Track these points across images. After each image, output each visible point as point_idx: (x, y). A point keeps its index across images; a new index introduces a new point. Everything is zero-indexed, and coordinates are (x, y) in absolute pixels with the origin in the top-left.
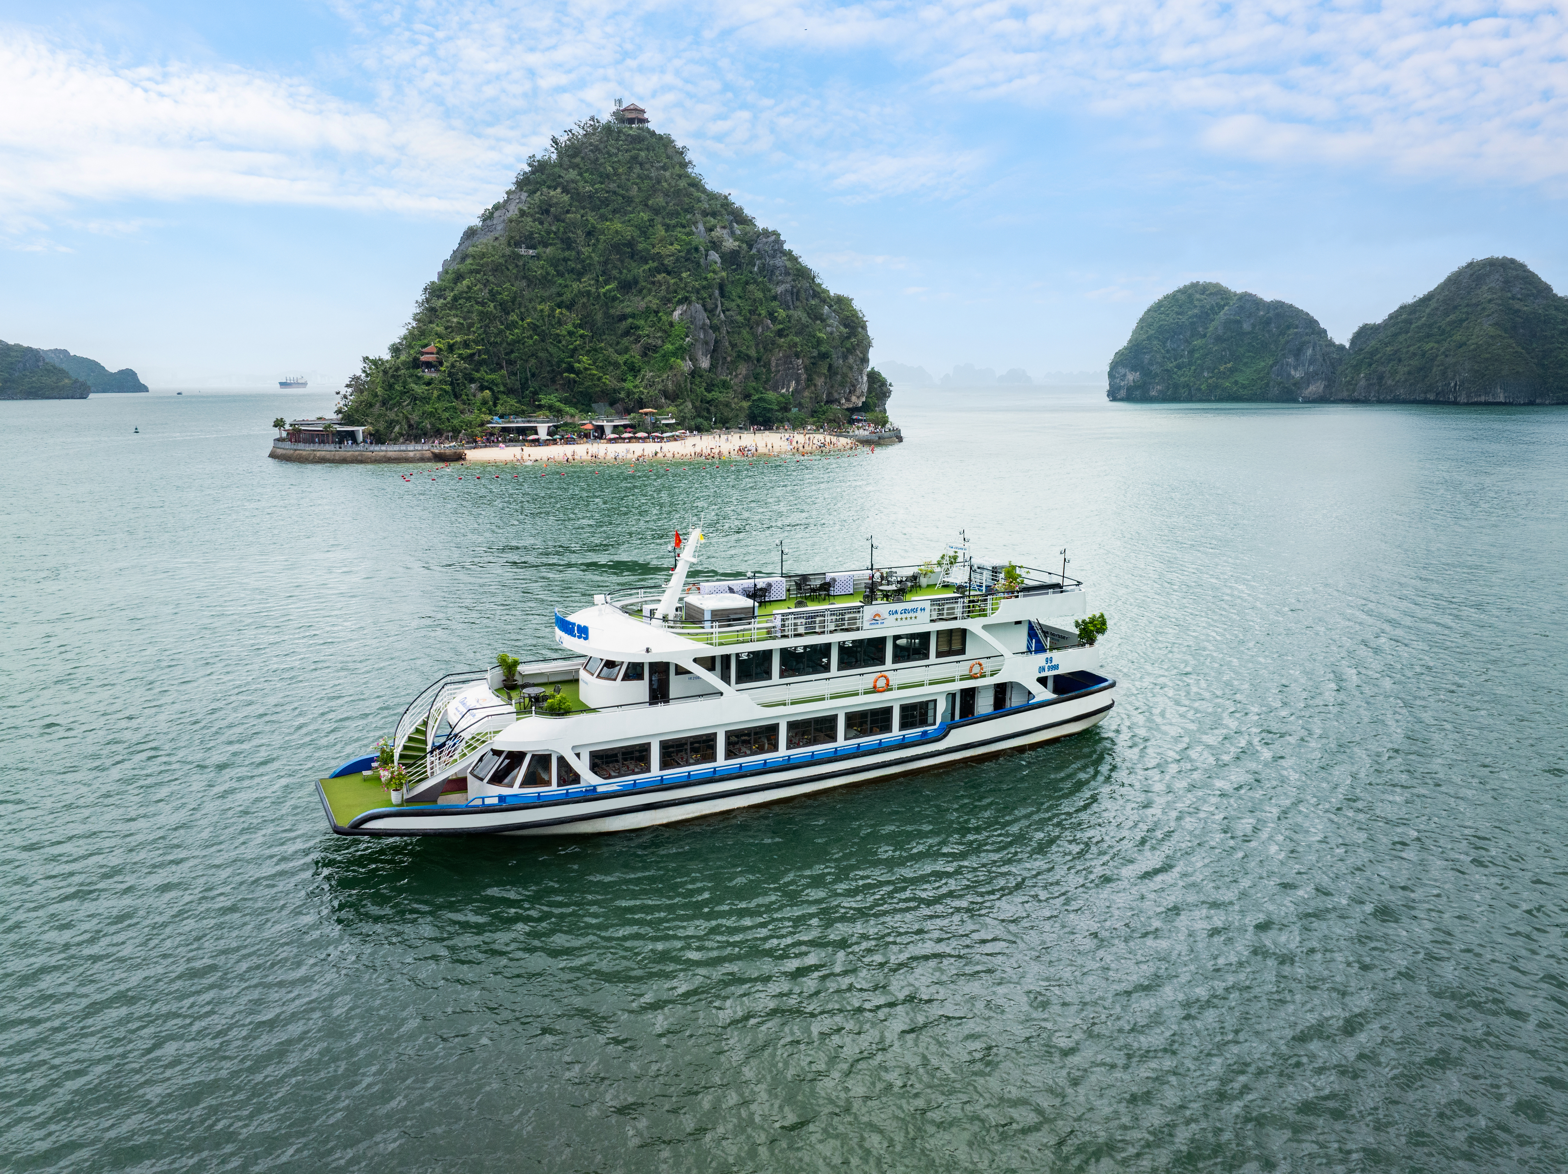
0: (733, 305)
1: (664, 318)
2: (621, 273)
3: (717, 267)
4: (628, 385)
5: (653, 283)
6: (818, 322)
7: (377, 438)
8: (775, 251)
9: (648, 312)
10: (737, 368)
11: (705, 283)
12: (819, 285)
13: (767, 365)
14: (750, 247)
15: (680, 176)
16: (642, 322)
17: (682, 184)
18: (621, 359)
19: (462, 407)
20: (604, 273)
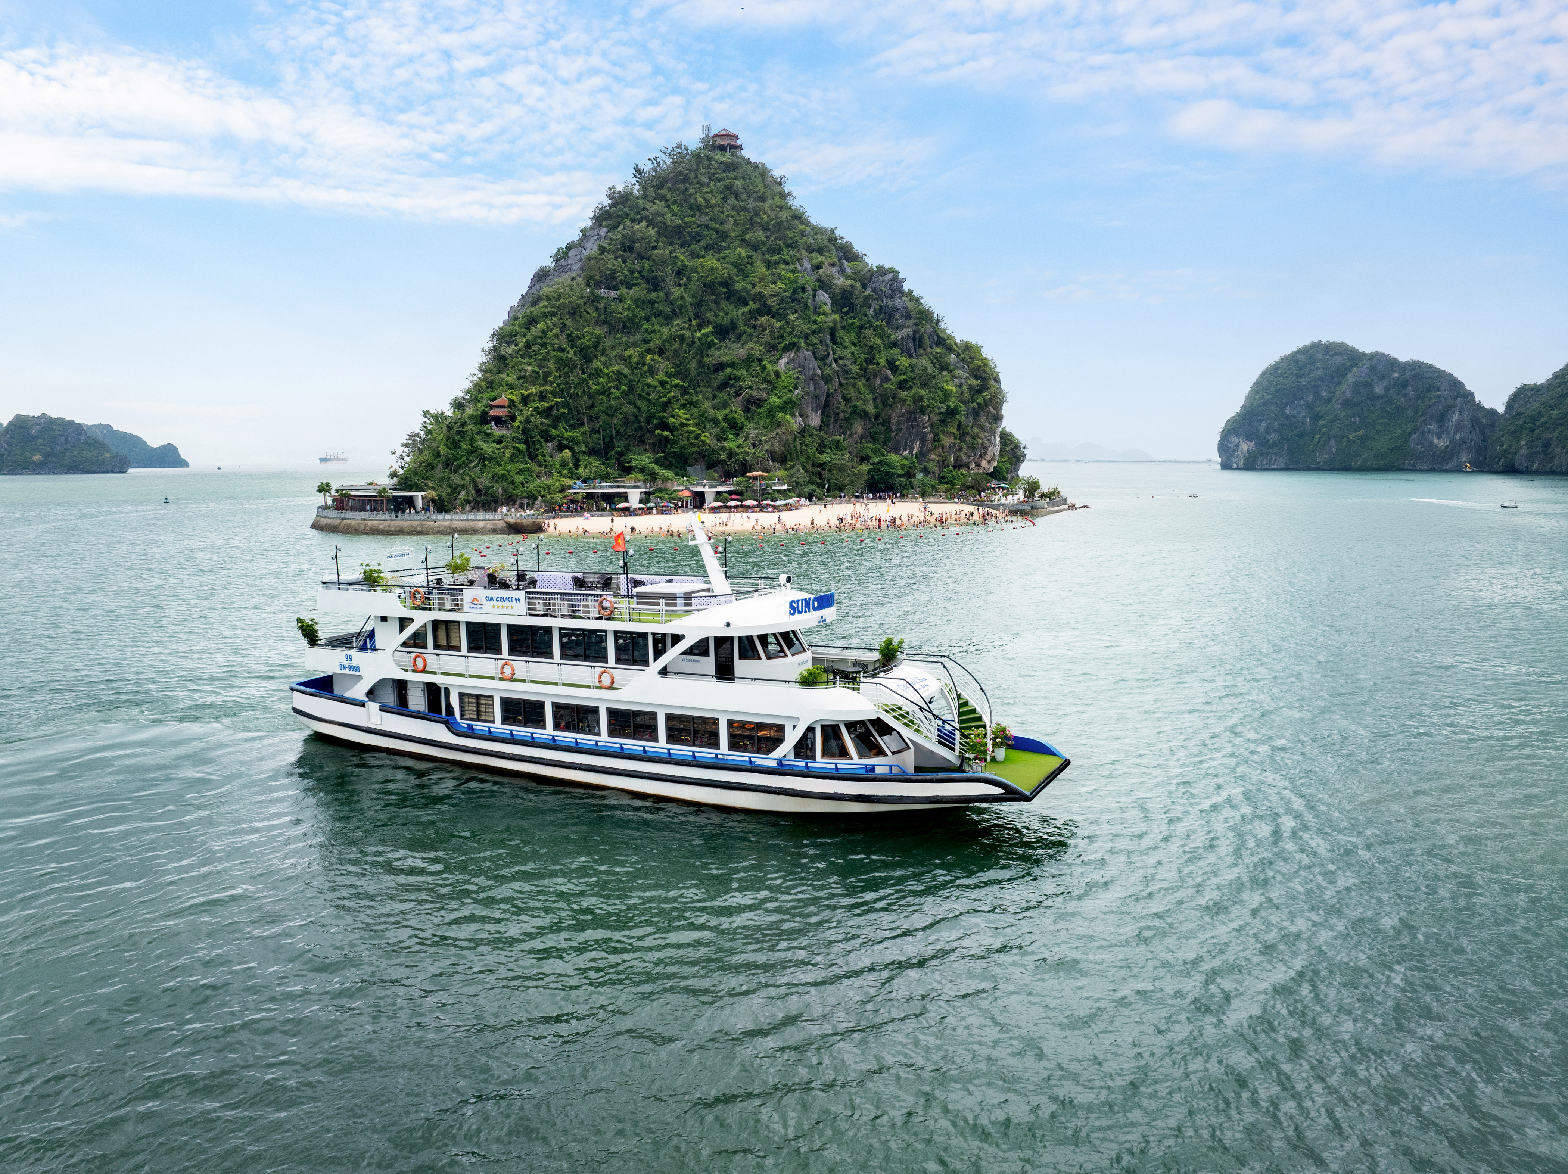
0: (847, 352)
1: (769, 366)
2: (716, 316)
3: (827, 309)
4: (730, 444)
5: (754, 327)
6: (945, 373)
7: (441, 506)
8: (893, 291)
9: (749, 361)
10: (851, 426)
11: (815, 327)
12: (944, 331)
13: (886, 423)
14: (864, 287)
15: (781, 208)
16: (744, 372)
17: (784, 215)
18: (720, 415)
19: (538, 469)
20: (697, 316)
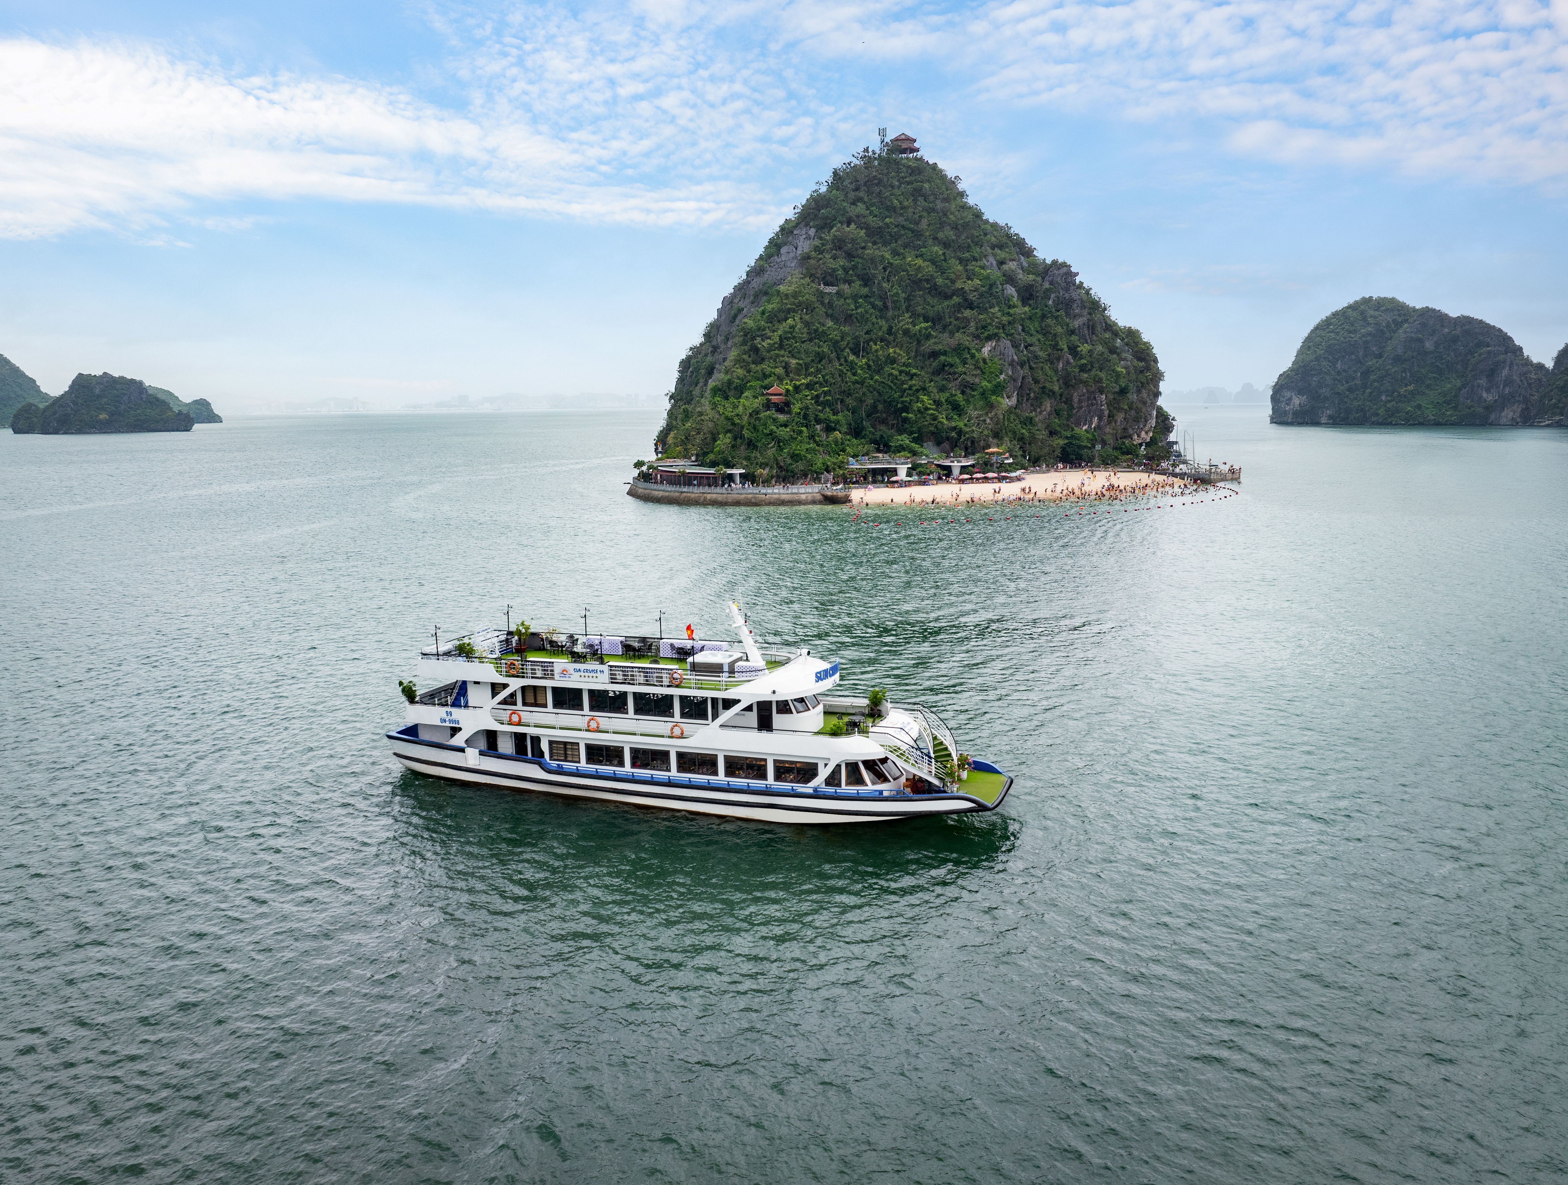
0: (1034, 340)
1: (976, 354)
3: (1017, 301)
4: (958, 424)
5: (957, 319)
6: (1115, 356)
8: (1068, 283)
9: (959, 350)
10: (1041, 404)
12: (1110, 318)
13: (1068, 401)
14: (1043, 280)
15: (963, 208)
16: (957, 360)
17: (967, 215)
18: (943, 397)
19: (818, 448)
